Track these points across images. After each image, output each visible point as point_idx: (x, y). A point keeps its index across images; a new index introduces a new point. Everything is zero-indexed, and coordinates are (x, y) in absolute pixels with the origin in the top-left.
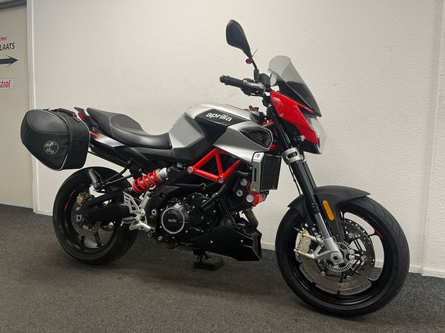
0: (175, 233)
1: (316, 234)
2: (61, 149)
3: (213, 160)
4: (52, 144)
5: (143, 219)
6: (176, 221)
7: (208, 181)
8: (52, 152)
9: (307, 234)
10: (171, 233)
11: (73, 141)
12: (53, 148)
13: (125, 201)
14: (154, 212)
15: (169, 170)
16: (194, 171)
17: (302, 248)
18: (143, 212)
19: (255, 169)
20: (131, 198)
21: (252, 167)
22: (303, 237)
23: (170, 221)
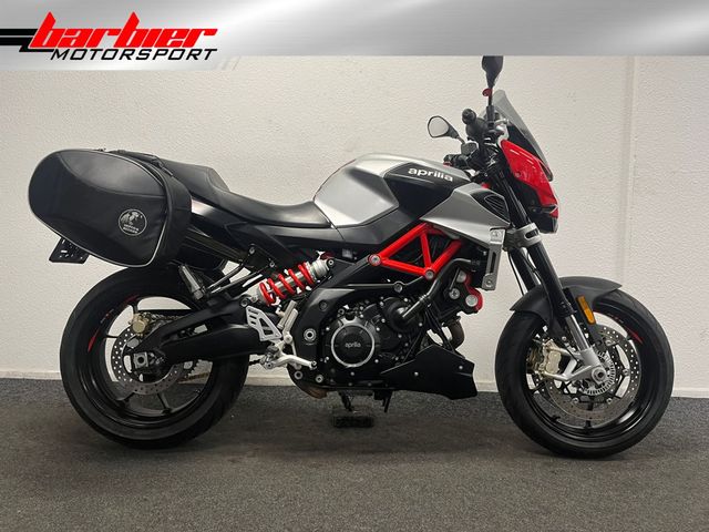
0: (355, 366)
1: (567, 345)
2: (151, 226)
3: (416, 241)
4: (135, 215)
5: (288, 350)
6: (358, 345)
7: (406, 277)
8: (135, 231)
9: (554, 347)
10: (350, 366)
11: (175, 210)
12: (137, 223)
13: (249, 320)
14: (310, 335)
15: (332, 263)
16: (381, 263)
17: (549, 367)
18: (288, 336)
19: (494, 255)
20: (262, 315)
21: (488, 250)
22: (548, 351)
23: (348, 345)
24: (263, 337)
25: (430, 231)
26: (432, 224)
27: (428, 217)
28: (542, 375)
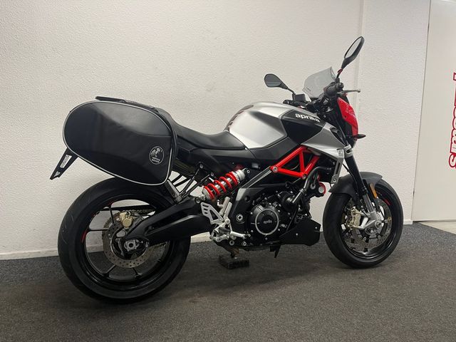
0: (268, 234)
1: (363, 210)
4: (159, 150)
6: (270, 221)
7: (291, 179)
8: (158, 161)
9: (357, 211)
13: (203, 211)
14: (240, 217)
15: (248, 172)
16: (278, 171)
17: (355, 223)
18: (227, 220)
19: (339, 164)
20: (211, 207)
21: (336, 162)
22: (355, 214)
23: (265, 222)
24: (212, 222)
25: (306, 151)
26: (307, 147)
27: (306, 143)
28: (352, 228)
